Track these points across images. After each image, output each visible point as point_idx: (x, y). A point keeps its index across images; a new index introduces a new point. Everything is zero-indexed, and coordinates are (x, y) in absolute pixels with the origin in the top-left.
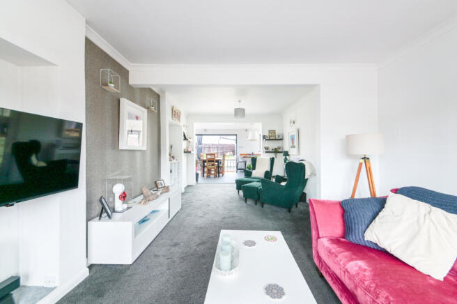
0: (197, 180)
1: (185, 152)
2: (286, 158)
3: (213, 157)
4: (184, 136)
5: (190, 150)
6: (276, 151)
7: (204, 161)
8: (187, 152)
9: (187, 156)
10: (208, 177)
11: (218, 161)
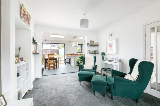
0: (42, 73)
1: (33, 54)
2: (103, 56)
3: (53, 56)
4: (33, 39)
5: (38, 52)
6: (95, 52)
7: (46, 59)
8: (35, 53)
9: (35, 57)
10: (49, 69)
11: (56, 59)
